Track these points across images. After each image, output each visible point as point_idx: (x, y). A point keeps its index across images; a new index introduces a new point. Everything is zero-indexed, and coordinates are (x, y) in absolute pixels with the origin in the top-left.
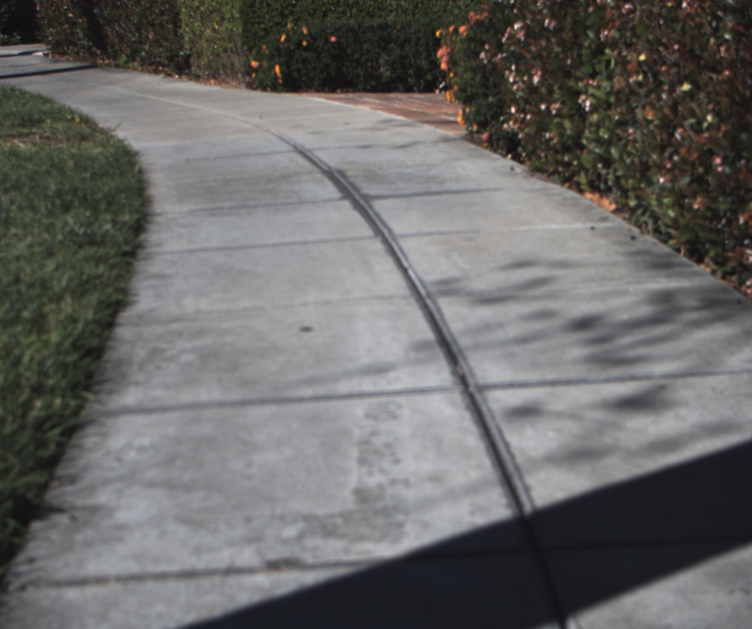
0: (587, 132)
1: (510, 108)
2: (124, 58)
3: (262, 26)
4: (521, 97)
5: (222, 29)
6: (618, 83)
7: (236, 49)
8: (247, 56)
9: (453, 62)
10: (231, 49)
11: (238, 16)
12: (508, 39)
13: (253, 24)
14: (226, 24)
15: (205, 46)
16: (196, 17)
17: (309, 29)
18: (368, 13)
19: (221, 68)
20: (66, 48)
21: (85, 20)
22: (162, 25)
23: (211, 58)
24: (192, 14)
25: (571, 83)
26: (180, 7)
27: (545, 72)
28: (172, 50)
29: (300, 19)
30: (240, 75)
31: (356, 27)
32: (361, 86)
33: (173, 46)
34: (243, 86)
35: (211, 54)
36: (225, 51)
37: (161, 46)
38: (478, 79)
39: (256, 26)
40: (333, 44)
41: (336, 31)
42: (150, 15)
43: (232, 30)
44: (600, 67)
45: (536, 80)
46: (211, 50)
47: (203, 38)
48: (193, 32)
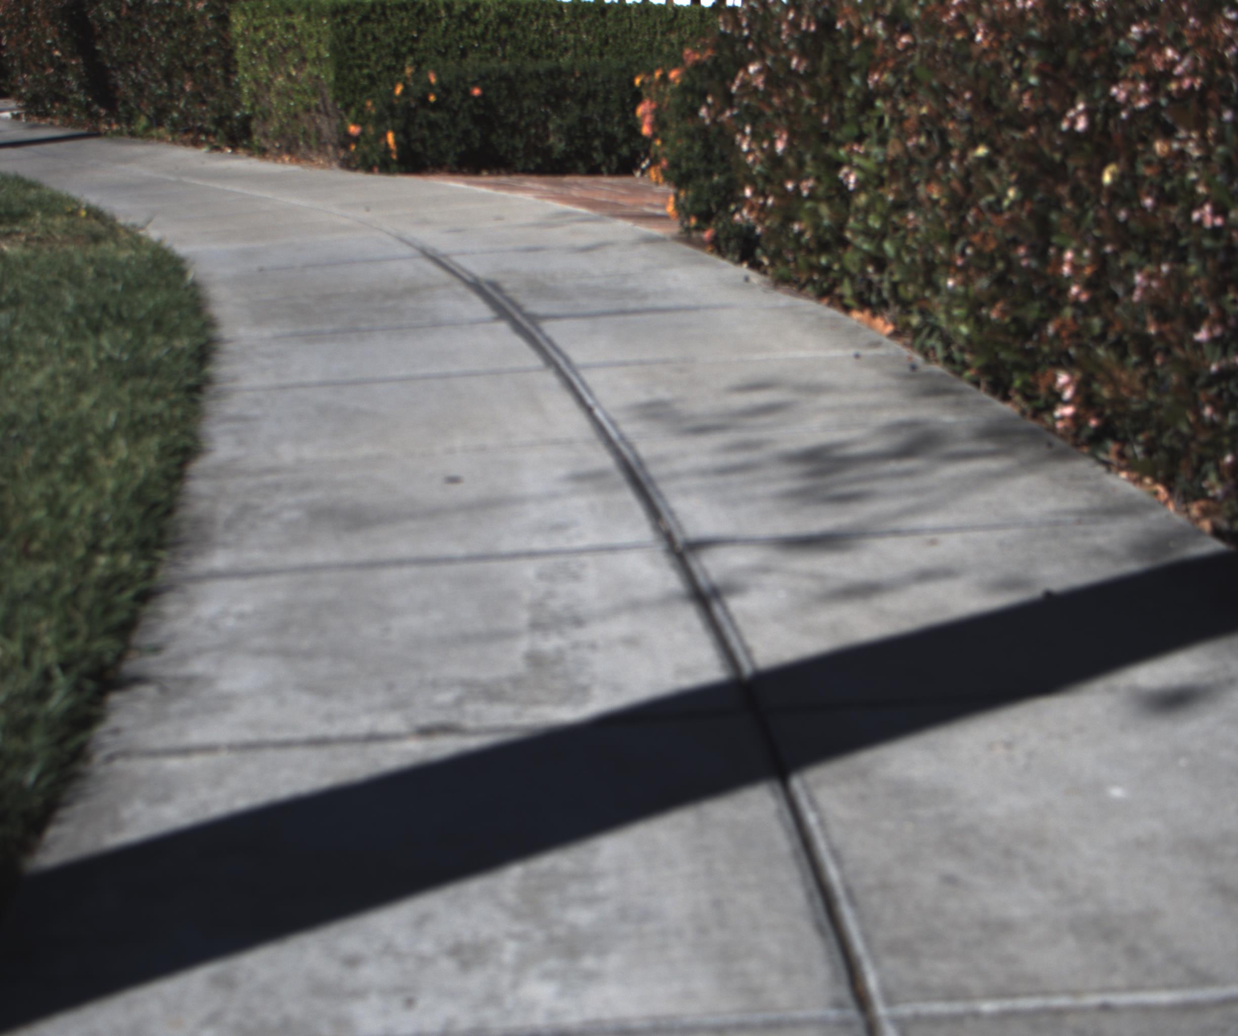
0: (851, 222)
1: (743, 189)
2: (143, 122)
3: (366, 71)
4: (759, 173)
5: (303, 75)
6: (894, 149)
7: (325, 107)
8: (342, 118)
9: (660, 124)
10: (317, 107)
11: (327, 55)
12: (741, 87)
13: (350, 69)
14: (309, 68)
15: (275, 102)
16: (261, 58)
17: (439, 76)
18: (531, 53)
19: (301, 136)
20: (49, 106)
21: (81, 61)
22: (205, 69)
23: (285, 120)
24: (255, 52)
25: (829, 150)
26: (236, 42)
27: (792, 135)
28: (221, 109)
29: (424, 60)
30: (330, 148)
31: (512, 73)
32: (519, 165)
33: (224, 103)
34: (334, 164)
35: (285, 115)
36: (307, 110)
37: (204, 102)
38: (697, 148)
39: (356, 71)
40: (476, 99)
41: (481, 80)
42: (187, 53)
43: (317, 77)
44: (870, 127)
45: (780, 146)
46: (285, 108)
47: (272, 89)
48: (256, 81)
